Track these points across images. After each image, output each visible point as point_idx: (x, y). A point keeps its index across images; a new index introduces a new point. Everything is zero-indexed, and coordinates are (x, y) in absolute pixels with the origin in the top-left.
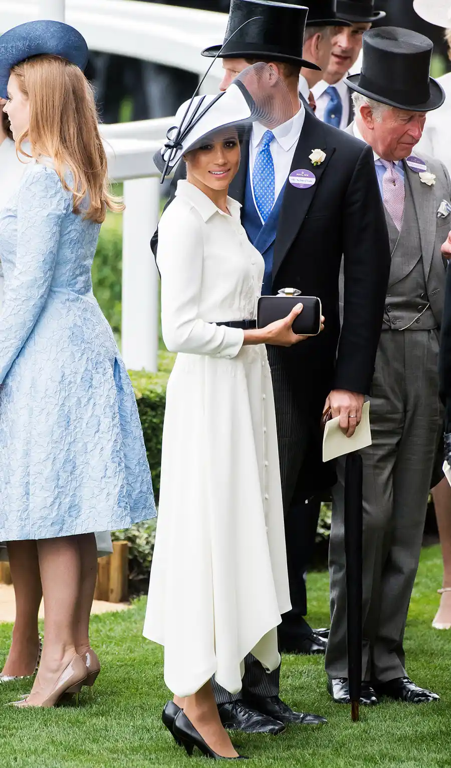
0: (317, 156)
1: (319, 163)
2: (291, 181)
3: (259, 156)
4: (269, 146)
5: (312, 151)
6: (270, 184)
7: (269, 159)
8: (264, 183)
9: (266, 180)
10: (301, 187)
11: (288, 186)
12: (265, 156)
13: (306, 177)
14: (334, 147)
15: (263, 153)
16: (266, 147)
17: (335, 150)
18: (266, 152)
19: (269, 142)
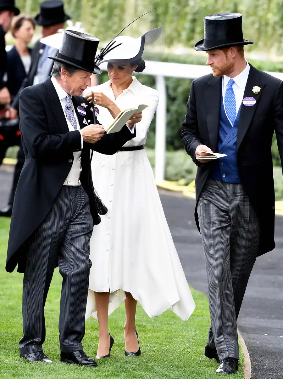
0: (256, 89)
1: (257, 93)
2: (244, 103)
3: (227, 92)
4: (232, 86)
5: (253, 87)
6: (233, 105)
7: (232, 93)
8: (230, 105)
9: (231, 104)
10: (249, 106)
11: (243, 106)
12: (230, 91)
13: (251, 100)
14: (265, 84)
15: (229, 90)
16: (231, 87)
17: (265, 85)
18: (231, 89)
19: (232, 85)
